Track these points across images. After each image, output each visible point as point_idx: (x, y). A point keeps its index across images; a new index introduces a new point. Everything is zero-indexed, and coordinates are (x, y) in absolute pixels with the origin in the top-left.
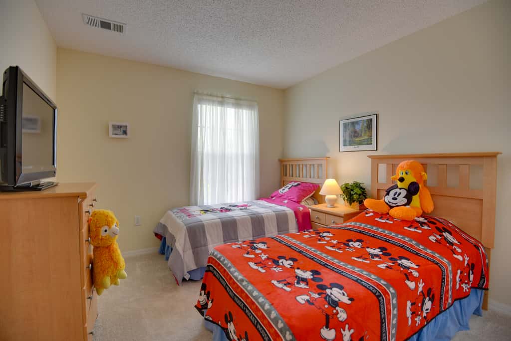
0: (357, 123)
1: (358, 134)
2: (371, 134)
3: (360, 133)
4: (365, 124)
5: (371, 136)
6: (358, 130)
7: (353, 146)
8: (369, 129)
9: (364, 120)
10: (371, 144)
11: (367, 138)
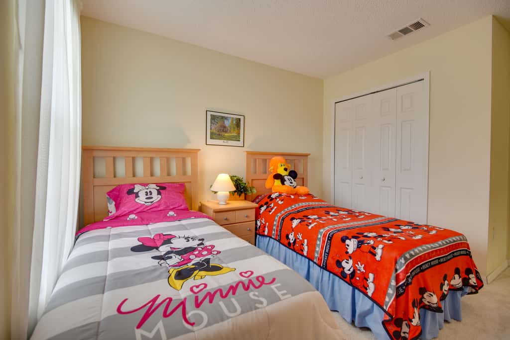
0: (226, 118)
1: (228, 129)
2: (240, 132)
3: (229, 129)
4: (234, 122)
5: (239, 134)
6: (227, 125)
7: (223, 141)
8: (238, 127)
9: (233, 118)
10: (239, 141)
11: (236, 135)
